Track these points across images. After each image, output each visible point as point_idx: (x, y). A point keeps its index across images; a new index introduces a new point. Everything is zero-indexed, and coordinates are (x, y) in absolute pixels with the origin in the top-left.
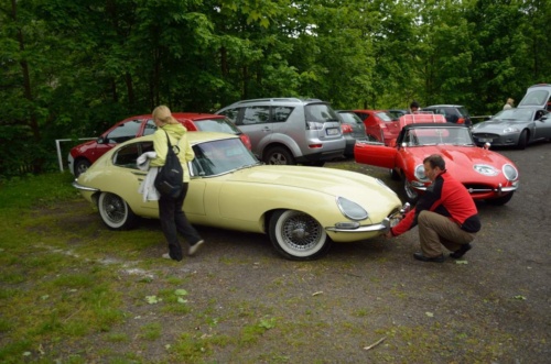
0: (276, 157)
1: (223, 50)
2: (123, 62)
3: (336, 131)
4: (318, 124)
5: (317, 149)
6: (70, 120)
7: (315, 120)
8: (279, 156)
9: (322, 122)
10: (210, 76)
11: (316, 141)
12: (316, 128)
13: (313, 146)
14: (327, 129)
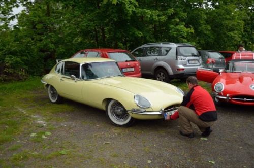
0: (160, 74)
1: (142, 17)
2: (89, 22)
3: (197, 62)
4: (183, 57)
5: (181, 71)
6: (64, 50)
7: (182, 55)
8: (162, 74)
9: (187, 56)
10: (136, 30)
11: (181, 67)
12: (182, 60)
13: (179, 69)
14: (189, 60)
